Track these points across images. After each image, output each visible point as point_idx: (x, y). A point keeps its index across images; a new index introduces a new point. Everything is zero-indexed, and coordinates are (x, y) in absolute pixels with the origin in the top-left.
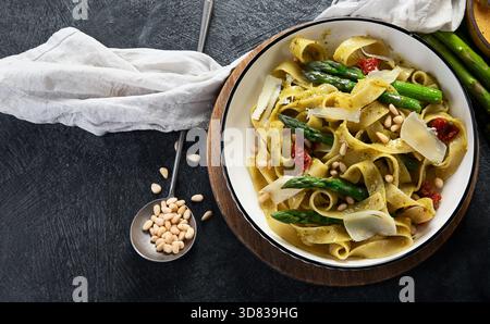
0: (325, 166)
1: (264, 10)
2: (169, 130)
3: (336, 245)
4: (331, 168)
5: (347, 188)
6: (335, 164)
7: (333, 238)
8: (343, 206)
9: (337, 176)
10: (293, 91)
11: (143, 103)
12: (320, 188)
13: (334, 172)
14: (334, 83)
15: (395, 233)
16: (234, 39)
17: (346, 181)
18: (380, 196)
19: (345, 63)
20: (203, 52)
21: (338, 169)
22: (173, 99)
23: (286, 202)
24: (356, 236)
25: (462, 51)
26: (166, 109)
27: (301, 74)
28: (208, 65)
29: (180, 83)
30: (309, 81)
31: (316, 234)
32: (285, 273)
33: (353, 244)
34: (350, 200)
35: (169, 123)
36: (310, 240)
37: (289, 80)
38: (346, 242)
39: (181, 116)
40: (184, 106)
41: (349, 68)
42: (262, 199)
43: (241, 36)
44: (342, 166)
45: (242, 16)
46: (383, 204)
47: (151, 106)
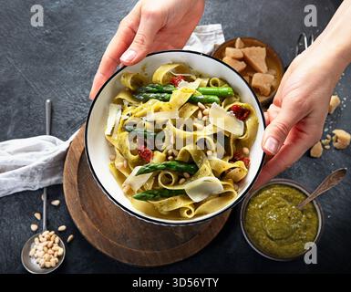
0: (163, 154)
2: (37, 188)
3: (184, 208)
4: (167, 155)
5: (182, 166)
6: (170, 151)
7: (180, 204)
8: (182, 180)
9: (173, 160)
11: (16, 175)
12: (164, 169)
13: (170, 158)
15: (223, 190)
16: (69, 123)
17: (180, 162)
18: (206, 167)
19: (161, 83)
20: (50, 134)
21: (172, 154)
22: (36, 168)
23: (142, 188)
24: (197, 199)
26: (32, 176)
28: (54, 143)
29: (38, 157)
31: (168, 204)
33: (196, 205)
34: (186, 175)
35: (37, 184)
36: (165, 210)
39: (43, 178)
40: (44, 172)
43: (73, 120)
44: (175, 152)
45: (70, 108)
46: (209, 171)
47: (22, 176)
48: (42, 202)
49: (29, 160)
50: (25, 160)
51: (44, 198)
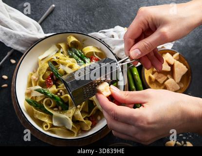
0: (56, 90)
1: (73, 21)
2: (8, 46)
3: (46, 123)
4: (59, 92)
5: (61, 102)
6: (61, 91)
7: (46, 120)
8: (55, 109)
9: (59, 96)
10: (60, 55)
11: (2, 30)
12: (50, 98)
13: (59, 94)
14: (77, 60)
15: (71, 129)
16: (55, 26)
17: (62, 100)
18: (72, 111)
19: (85, 54)
20: (40, 24)
21: (61, 93)
22: (15, 35)
23: (36, 97)
24: (55, 124)
25: (135, 75)
26: (11, 37)
27: (67, 50)
28: (38, 30)
29: (22, 30)
30: (68, 54)
31: (41, 115)
32: (23, 125)
33: (52, 126)
34: (60, 108)
35: (10, 43)
36: (37, 116)
37: (61, 50)
38: (50, 124)
39: (15, 43)
40: (18, 40)
41: (86, 57)
42: (27, 91)
43: (58, 26)
44: (63, 93)
45: (63, 18)
46: (71, 115)
47: (5, 33)
48: (7, 54)
49: (16, 28)
50: (14, 26)
51: (9, 54)
